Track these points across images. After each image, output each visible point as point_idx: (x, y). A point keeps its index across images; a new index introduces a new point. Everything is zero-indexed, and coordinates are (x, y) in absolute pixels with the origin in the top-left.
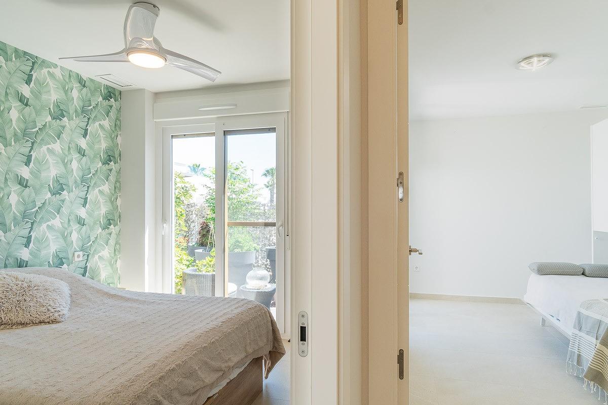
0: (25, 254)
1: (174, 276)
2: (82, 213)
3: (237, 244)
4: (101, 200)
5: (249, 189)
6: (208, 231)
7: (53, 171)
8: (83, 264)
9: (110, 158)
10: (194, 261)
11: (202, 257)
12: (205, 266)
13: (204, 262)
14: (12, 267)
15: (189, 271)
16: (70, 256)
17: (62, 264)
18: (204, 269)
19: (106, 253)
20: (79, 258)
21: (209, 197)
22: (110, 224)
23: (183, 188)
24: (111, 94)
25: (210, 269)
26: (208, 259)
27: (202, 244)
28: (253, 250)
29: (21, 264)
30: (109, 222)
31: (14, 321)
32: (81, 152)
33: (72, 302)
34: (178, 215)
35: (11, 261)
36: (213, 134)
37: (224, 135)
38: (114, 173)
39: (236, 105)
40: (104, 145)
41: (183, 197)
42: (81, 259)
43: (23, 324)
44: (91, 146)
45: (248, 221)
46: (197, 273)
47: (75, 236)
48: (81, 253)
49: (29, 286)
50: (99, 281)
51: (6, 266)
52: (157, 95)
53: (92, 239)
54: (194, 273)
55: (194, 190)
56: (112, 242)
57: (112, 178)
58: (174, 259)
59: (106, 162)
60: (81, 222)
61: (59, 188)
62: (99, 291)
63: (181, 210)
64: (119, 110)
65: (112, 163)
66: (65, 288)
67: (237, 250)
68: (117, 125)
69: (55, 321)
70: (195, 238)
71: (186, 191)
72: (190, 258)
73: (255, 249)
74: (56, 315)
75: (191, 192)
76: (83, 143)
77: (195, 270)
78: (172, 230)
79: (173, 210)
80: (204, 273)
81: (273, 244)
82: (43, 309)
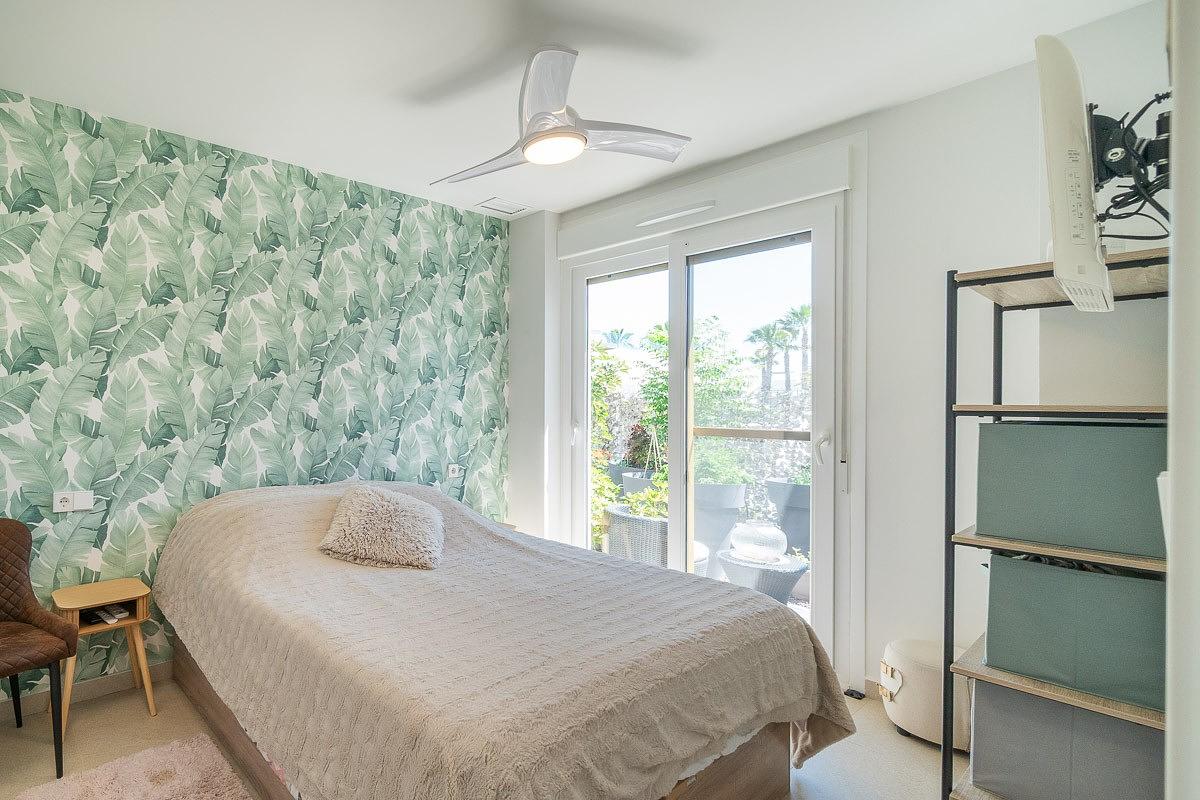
0: (392, 463)
1: (590, 515)
2: (458, 408)
3: (705, 469)
4: (483, 390)
5: (731, 366)
6: (646, 441)
7: (423, 350)
8: (458, 483)
9: (493, 326)
10: (622, 493)
11: (637, 487)
12: (643, 503)
13: (642, 496)
14: (379, 479)
15: (615, 508)
16: (444, 470)
17: (434, 480)
18: (641, 509)
19: (488, 468)
20: (454, 473)
21: (648, 382)
22: (494, 426)
23: (605, 368)
24: (496, 228)
25: (652, 510)
26: (648, 491)
27: (634, 463)
28: (739, 482)
29: (389, 477)
30: (493, 423)
31: (379, 557)
32: (457, 321)
33: (446, 540)
34: (597, 413)
35: (378, 471)
36: (665, 266)
37: (687, 264)
38: (499, 348)
39: (714, 203)
40: (486, 308)
41: (605, 383)
42: (456, 475)
43: (389, 564)
44: (468, 310)
45: (724, 427)
46: (631, 516)
47: (449, 442)
48: (456, 466)
49: (396, 510)
50: (479, 510)
51: (372, 478)
52: (563, 216)
53: (471, 447)
54: (624, 515)
55: (625, 371)
56: (496, 452)
57: (497, 357)
58: (591, 486)
59: (488, 334)
60: (457, 422)
61: (430, 374)
62: (480, 528)
63: (600, 405)
64: (506, 252)
65: (497, 334)
66: (438, 519)
67: (706, 480)
68: (504, 276)
69: (424, 567)
70: (621, 453)
71: (610, 373)
72: (613, 486)
73: (745, 481)
74: (427, 556)
75: (619, 374)
76: (459, 307)
77: (626, 510)
78: (586, 439)
79: (590, 404)
80: (641, 516)
81: (783, 474)
82: (411, 546)
